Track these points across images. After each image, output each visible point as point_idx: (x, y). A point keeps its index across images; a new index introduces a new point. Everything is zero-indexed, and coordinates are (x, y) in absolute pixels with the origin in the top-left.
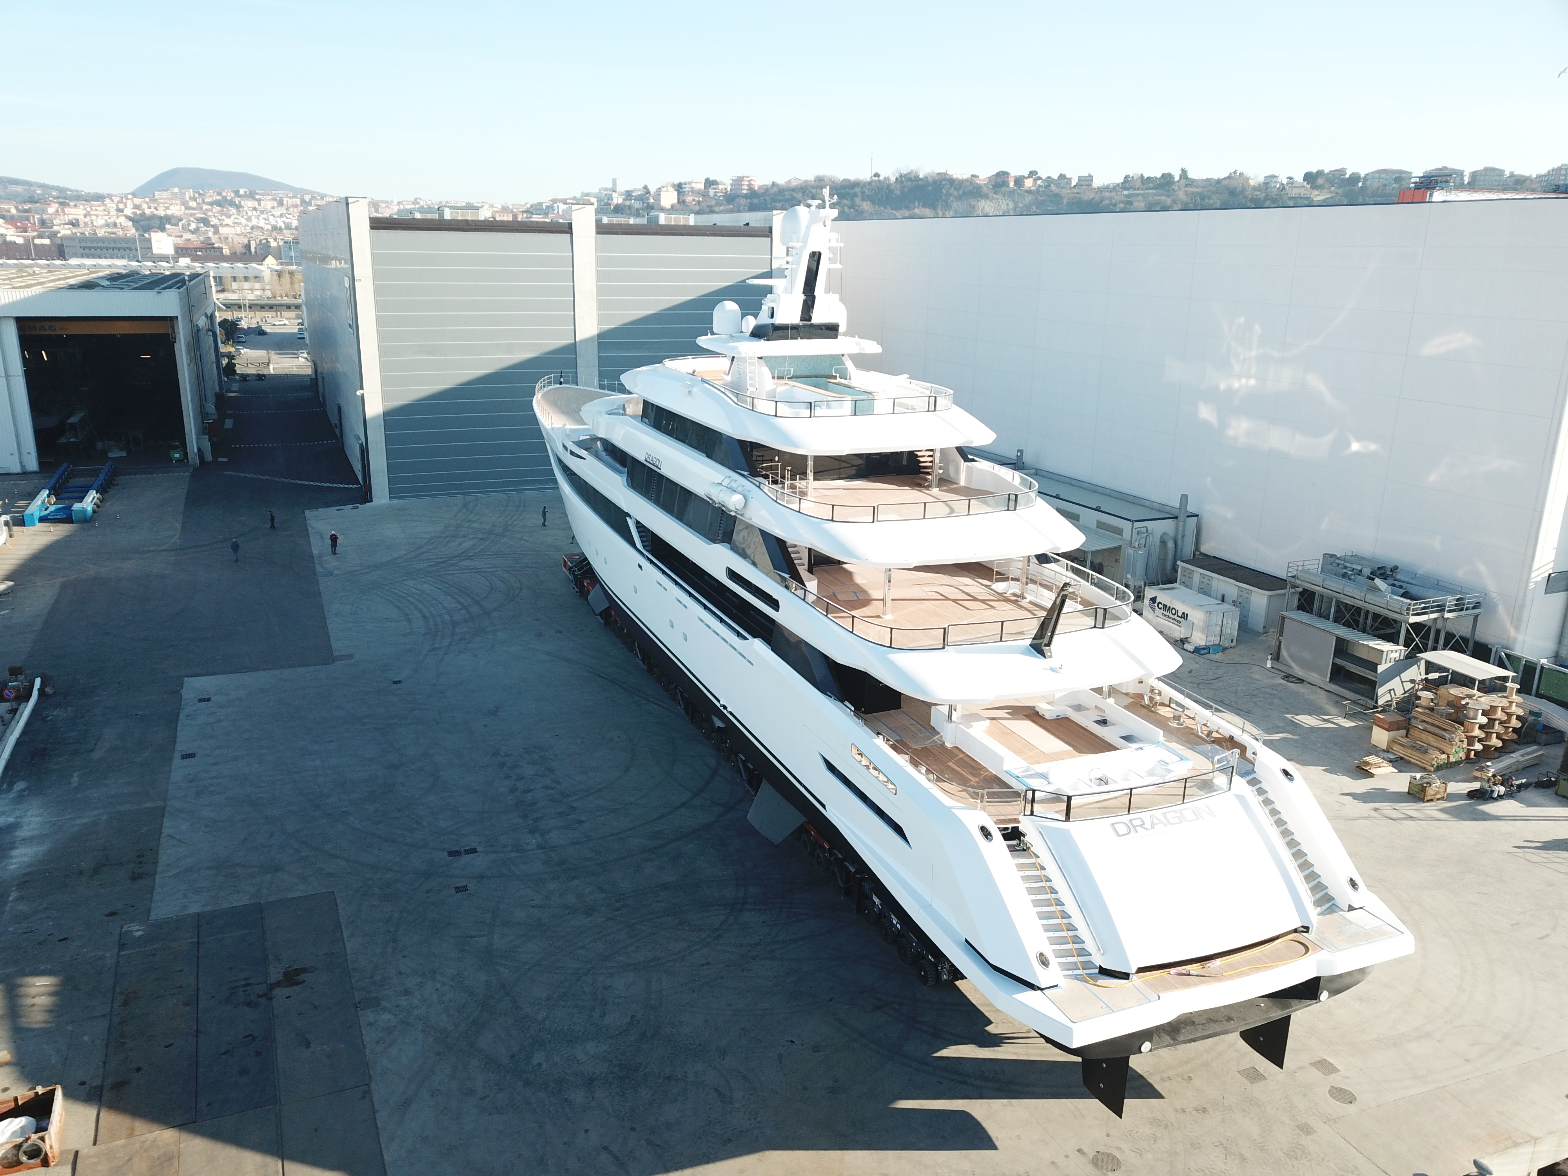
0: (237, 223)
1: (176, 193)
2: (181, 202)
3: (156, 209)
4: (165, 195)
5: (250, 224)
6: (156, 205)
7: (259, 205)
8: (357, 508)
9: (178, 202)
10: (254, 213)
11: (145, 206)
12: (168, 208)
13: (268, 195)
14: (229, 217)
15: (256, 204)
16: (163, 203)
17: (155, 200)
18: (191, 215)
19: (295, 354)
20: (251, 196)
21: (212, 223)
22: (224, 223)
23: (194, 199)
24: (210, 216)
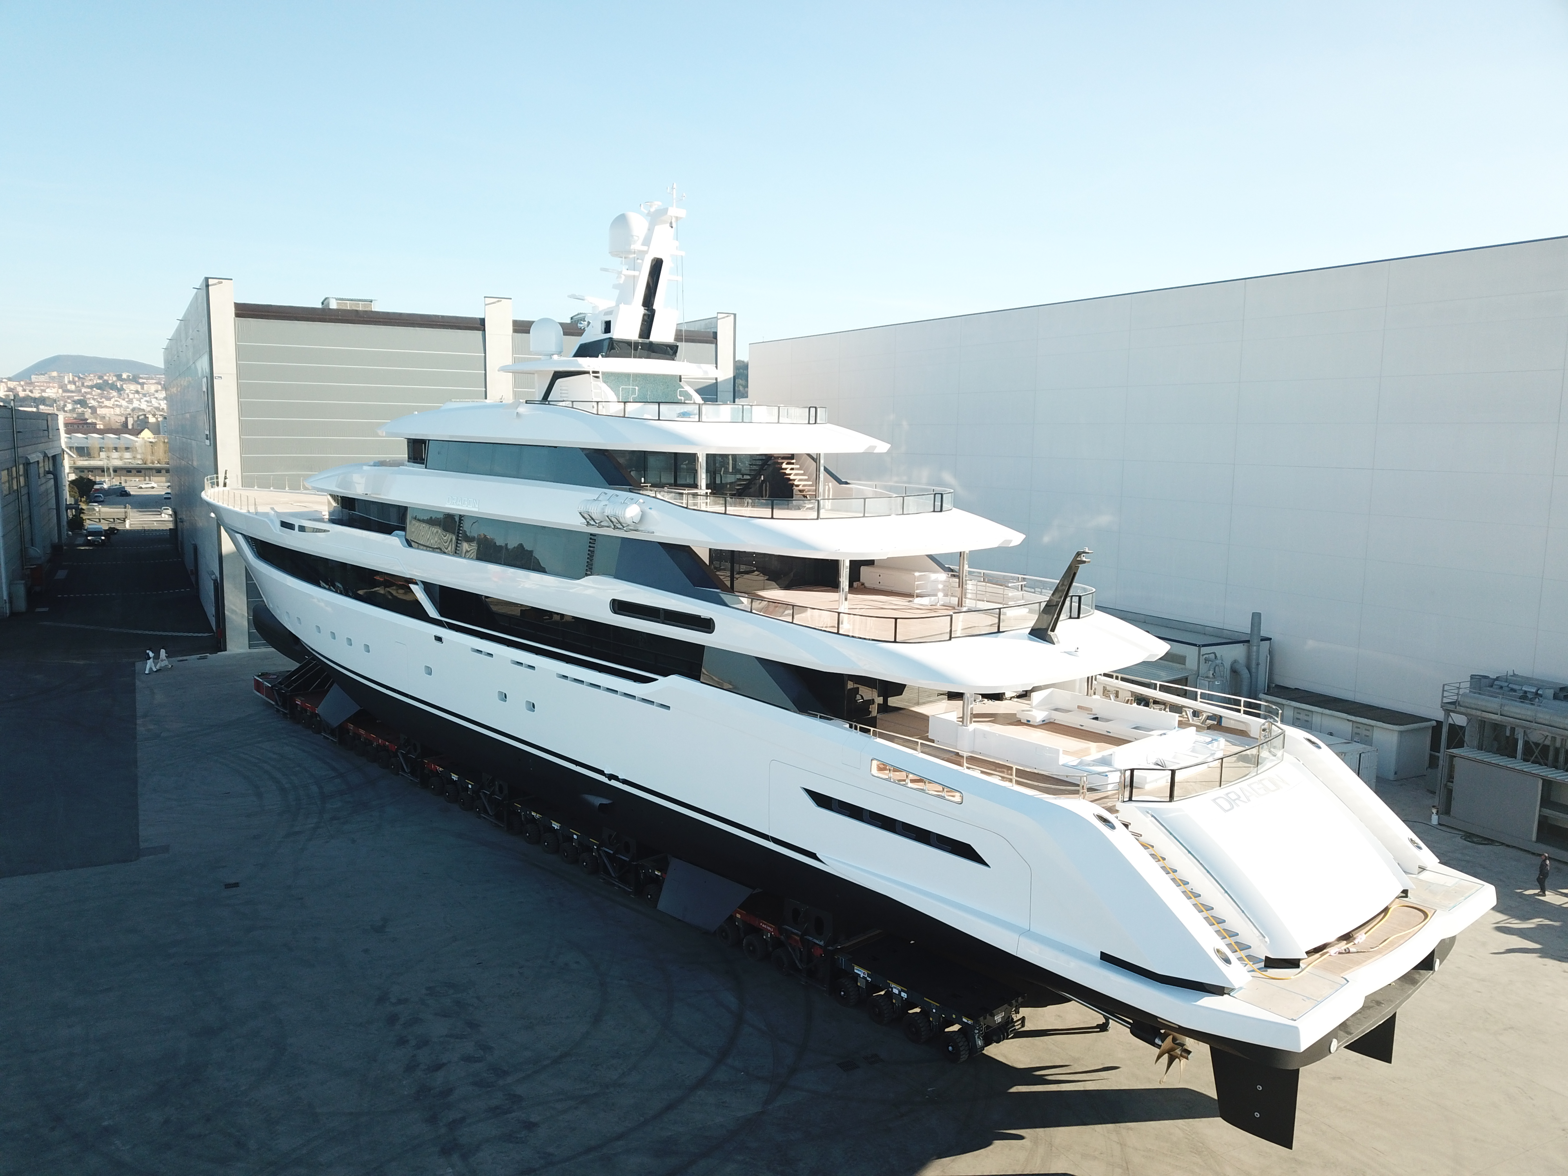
0: (117, 405)
1: (54, 377)
2: (59, 385)
3: (31, 391)
4: (42, 378)
5: (131, 407)
6: (32, 388)
7: (143, 388)
8: (205, 658)
9: (56, 385)
10: (137, 396)
11: (20, 389)
12: (44, 391)
13: (152, 379)
14: (109, 399)
15: (139, 387)
16: (39, 386)
17: (31, 383)
18: (69, 397)
19: (159, 511)
20: (135, 380)
21: (90, 405)
22: (103, 405)
23: (74, 383)
24: (89, 399)
